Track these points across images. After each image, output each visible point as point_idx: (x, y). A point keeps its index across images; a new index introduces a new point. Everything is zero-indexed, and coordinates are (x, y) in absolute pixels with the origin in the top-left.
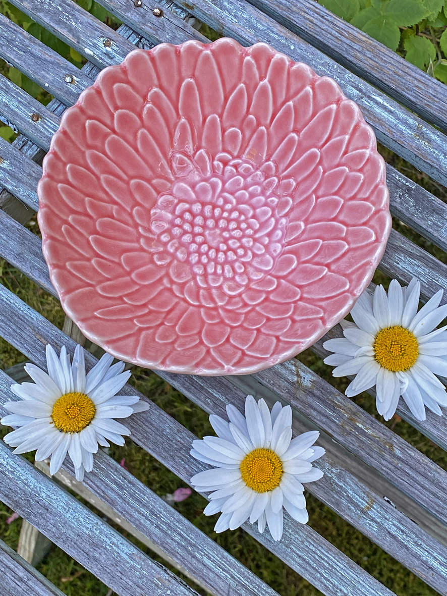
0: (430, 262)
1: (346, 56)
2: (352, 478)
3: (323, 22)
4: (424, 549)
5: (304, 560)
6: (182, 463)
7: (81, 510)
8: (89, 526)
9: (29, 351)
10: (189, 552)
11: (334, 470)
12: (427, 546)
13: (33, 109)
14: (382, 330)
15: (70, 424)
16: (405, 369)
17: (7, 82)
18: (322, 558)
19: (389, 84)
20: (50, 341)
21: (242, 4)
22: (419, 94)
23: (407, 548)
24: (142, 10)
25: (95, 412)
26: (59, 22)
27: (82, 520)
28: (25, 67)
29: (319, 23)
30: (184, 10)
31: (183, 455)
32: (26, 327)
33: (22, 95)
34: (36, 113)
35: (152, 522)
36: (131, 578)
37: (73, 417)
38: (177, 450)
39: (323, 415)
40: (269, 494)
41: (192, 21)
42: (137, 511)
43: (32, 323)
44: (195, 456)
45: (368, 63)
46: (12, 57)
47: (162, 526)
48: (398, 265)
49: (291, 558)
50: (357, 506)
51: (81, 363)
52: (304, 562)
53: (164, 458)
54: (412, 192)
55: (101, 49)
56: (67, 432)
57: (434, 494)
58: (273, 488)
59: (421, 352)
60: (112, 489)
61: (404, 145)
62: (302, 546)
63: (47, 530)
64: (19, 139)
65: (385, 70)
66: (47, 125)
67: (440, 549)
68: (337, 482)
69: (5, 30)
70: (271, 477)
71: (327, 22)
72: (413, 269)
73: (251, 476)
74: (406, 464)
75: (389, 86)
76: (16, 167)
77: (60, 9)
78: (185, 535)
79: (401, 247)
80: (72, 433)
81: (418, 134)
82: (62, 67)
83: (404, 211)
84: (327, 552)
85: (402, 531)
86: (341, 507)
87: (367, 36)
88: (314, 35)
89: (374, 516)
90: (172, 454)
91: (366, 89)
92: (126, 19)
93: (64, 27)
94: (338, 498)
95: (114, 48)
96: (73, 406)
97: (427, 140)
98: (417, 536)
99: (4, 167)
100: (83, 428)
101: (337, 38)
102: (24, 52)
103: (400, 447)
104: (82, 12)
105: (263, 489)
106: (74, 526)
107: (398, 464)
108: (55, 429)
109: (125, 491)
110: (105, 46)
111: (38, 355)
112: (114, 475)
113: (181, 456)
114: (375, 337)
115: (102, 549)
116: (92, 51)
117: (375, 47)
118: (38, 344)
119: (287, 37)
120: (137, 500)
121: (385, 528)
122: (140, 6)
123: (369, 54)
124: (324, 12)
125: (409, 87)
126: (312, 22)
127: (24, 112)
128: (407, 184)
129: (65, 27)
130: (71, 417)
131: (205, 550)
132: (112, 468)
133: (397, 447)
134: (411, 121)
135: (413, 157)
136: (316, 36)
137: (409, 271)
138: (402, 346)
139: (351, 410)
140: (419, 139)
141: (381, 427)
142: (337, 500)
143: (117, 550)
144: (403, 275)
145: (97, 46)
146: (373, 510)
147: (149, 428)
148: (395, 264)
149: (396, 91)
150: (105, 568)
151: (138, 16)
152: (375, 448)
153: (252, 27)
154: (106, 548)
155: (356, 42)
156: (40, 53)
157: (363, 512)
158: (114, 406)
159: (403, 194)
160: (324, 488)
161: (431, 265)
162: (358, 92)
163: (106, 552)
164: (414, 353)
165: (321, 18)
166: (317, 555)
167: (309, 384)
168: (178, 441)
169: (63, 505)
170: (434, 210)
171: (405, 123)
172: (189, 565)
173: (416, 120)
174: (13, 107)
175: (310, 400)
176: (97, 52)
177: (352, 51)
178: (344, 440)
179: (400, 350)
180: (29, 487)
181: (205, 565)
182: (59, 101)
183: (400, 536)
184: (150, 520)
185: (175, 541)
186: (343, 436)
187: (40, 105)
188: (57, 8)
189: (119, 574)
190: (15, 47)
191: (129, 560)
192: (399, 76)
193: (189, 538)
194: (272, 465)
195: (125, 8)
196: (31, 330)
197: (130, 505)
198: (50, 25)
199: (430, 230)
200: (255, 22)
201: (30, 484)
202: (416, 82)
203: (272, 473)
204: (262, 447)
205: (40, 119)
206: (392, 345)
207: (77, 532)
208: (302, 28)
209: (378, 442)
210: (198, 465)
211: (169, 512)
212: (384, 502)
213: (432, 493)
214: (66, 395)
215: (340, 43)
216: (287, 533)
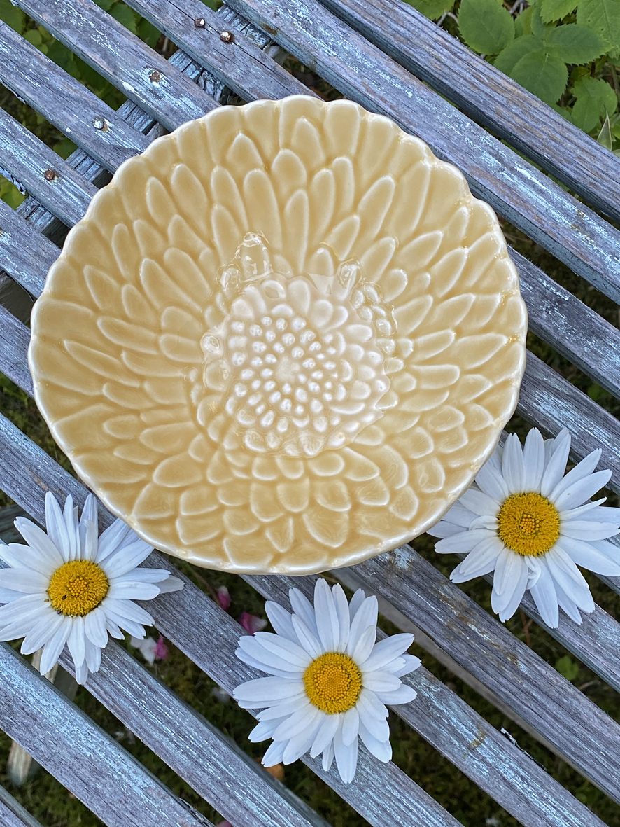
0: (584, 405)
1: (483, 110)
2: (458, 701)
3: (454, 62)
4: (551, 805)
5: (384, 810)
6: (224, 666)
7: (82, 723)
8: (92, 746)
9: (22, 499)
10: (226, 790)
11: (432, 687)
12: (556, 800)
13: (47, 163)
14: (512, 495)
15: (72, 604)
16: (538, 554)
17: (14, 123)
18: (409, 809)
19: (541, 153)
20: (52, 486)
21: (344, 31)
22: (582, 168)
23: (528, 803)
24: (205, 33)
25: (108, 589)
26: (90, 43)
27: (83, 737)
28: (39, 103)
29: (449, 63)
30: (263, 35)
31: (226, 655)
32: (21, 465)
33: (33, 143)
34: (52, 169)
35: (178, 745)
36: (144, 821)
37: (77, 594)
38: (218, 648)
39: (423, 610)
40: (340, 717)
41: (274, 50)
42: (158, 728)
43: (29, 460)
44: (241, 657)
45: (514, 122)
46: (23, 89)
47: (191, 752)
48: (538, 407)
49: (367, 806)
50: (462, 740)
51: (93, 520)
52: (384, 813)
53: (200, 658)
54: (565, 305)
55: (146, 84)
56: (67, 615)
57: (570, 729)
58: (346, 708)
59: (563, 532)
60: (126, 697)
61: (556, 239)
62: (382, 791)
63: (33, 748)
64: (27, 203)
65: (537, 133)
66: (66, 187)
67: (574, 806)
68: (437, 705)
69: (15, 51)
70: (345, 692)
71: (460, 62)
72: (559, 413)
73: (318, 690)
74: (534, 685)
75: (541, 155)
76: (20, 242)
77: (93, 25)
78: (222, 767)
79: (544, 381)
80: (75, 617)
81: (577, 224)
82: (91, 107)
83: (552, 331)
84: (417, 801)
85: (523, 778)
86: (439, 740)
87: (515, 83)
88: (441, 78)
89: (484, 755)
90: (210, 652)
91: (509, 158)
92: (183, 44)
93: (96, 50)
94: (436, 726)
95: (163, 83)
96: (78, 579)
97: (589, 234)
98: (542, 786)
99: (4, 241)
100: (91, 610)
101: (473, 84)
102: (40, 83)
103: (527, 661)
104: (123, 31)
105: (333, 709)
106: (71, 745)
107: (522, 684)
108: (52, 609)
109: (143, 701)
110: (152, 80)
111: (35, 506)
112: (130, 677)
113: (223, 656)
114: (501, 504)
115: (107, 778)
116: (133, 86)
117: (525, 100)
118: (35, 489)
119: (403, 80)
120: (159, 714)
121: (499, 773)
122: (203, 27)
123: (515, 109)
124: (456, 47)
125: (568, 157)
126: (439, 60)
127: (36, 167)
128: (558, 293)
129: (98, 51)
130: (73, 594)
131: (249, 788)
132: (127, 668)
133: (523, 660)
134: (568, 206)
135: (569, 256)
136: (444, 80)
137: (553, 416)
138: (538, 522)
139: (462, 605)
140: (578, 232)
141: (502, 631)
142: (435, 729)
143: (127, 781)
144: (545, 421)
145: (141, 80)
146: (484, 746)
147: (182, 615)
148: (535, 404)
149: (550, 163)
150: (110, 805)
151: (199, 41)
152: (492, 660)
153: (356, 63)
154: (112, 778)
155: (499, 92)
156: (61, 86)
157: (470, 748)
158: (134, 583)
159: (552, 308)
160: (417, 712)
161: (584, 409)
162: (498, 162)
163: (112, 783)
164: (553, 532)
165: (451, 55)
166: (403, 804)
167: (406, 566)
168: (221, 636)
169: (57, 714)
170: (593, 332)
171: (561, 209)
172: (226, 809)
173: (575, 205)
174: (21, 159)
175: (406, 587)
176: (139, 87)
177: (493, 104)
178: (450, 647)
179: (533, 527)
180: (12, 686)
181: (247, 810)
182: (85, 152)
183: (520, 785)
184: (174, 743)
185: (208, 774)
186: (448, 640)
187: (58, 158)
188: (88, 24)
189: (129, 815)
190: (28, 75)
191: (143, 796)
192: (555, 141)
193: (227, 771)
194: (347, 676)
195: (181, 28)
196: (27, 470)
197: (149, 721)
198: (78, 48)
199: (586, 359)
200: (360, 56)
201: (14, 683)
202: (578, 152)
203: (347, 688)
204: (335, 650)
205: (56, 178)
206: (523, 517)
207: (74, 753)
208: (425, 67)
209: (496, 653)
210: (245, 670)
211: (202, 733)
212: (500, 735)
213: (567, 728)
214: (69, 562)
215: (476, 91)
216: (363, 772)
